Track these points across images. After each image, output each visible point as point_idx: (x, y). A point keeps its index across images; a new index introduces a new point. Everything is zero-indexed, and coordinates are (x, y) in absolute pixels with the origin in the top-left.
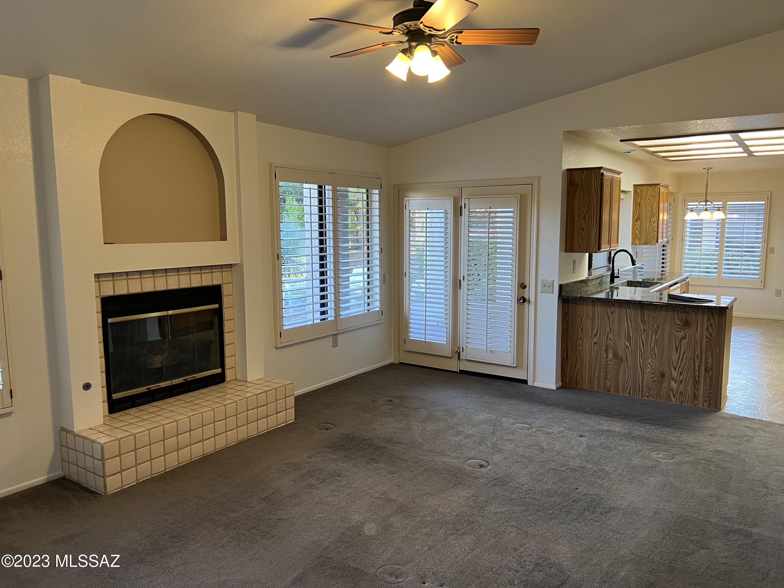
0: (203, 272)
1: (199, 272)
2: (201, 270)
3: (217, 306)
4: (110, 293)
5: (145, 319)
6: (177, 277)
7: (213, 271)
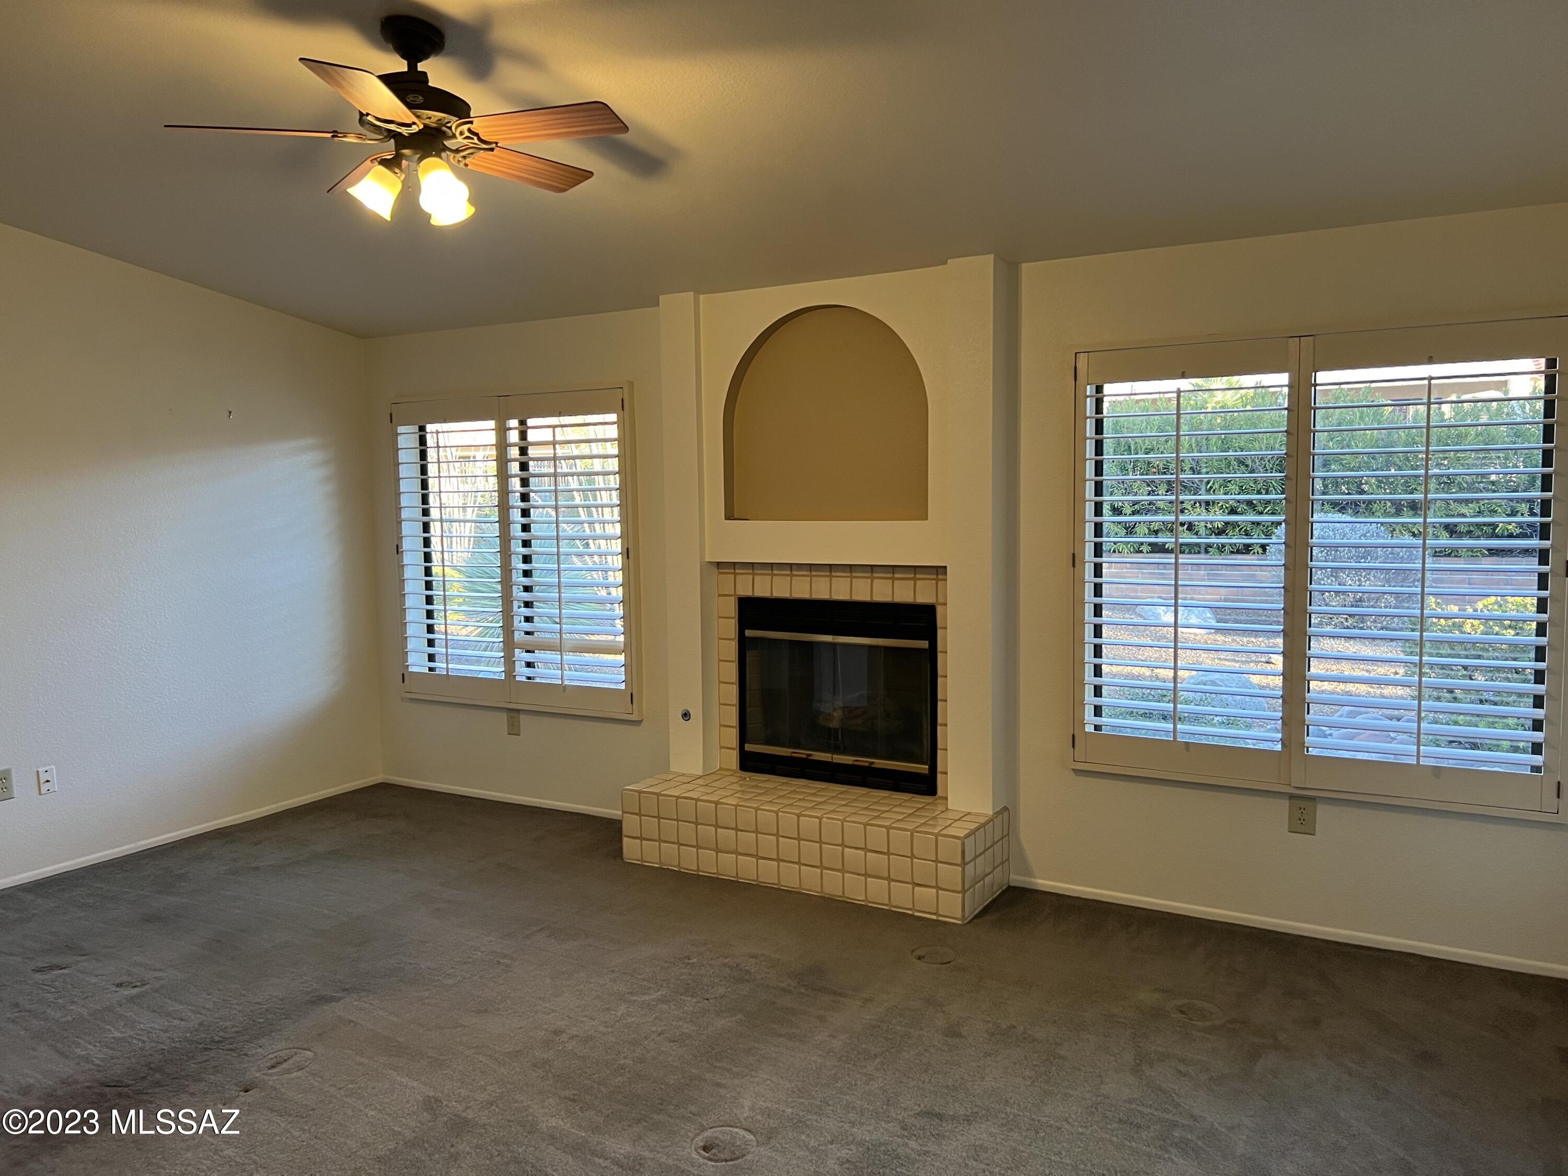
0: (896, 576)
1: (890, 575)
2: (893, 573)
3: (925, 644)
4: (748, 593)
5: (811, 643)
6: (849, 579)
7: (918, 576)
